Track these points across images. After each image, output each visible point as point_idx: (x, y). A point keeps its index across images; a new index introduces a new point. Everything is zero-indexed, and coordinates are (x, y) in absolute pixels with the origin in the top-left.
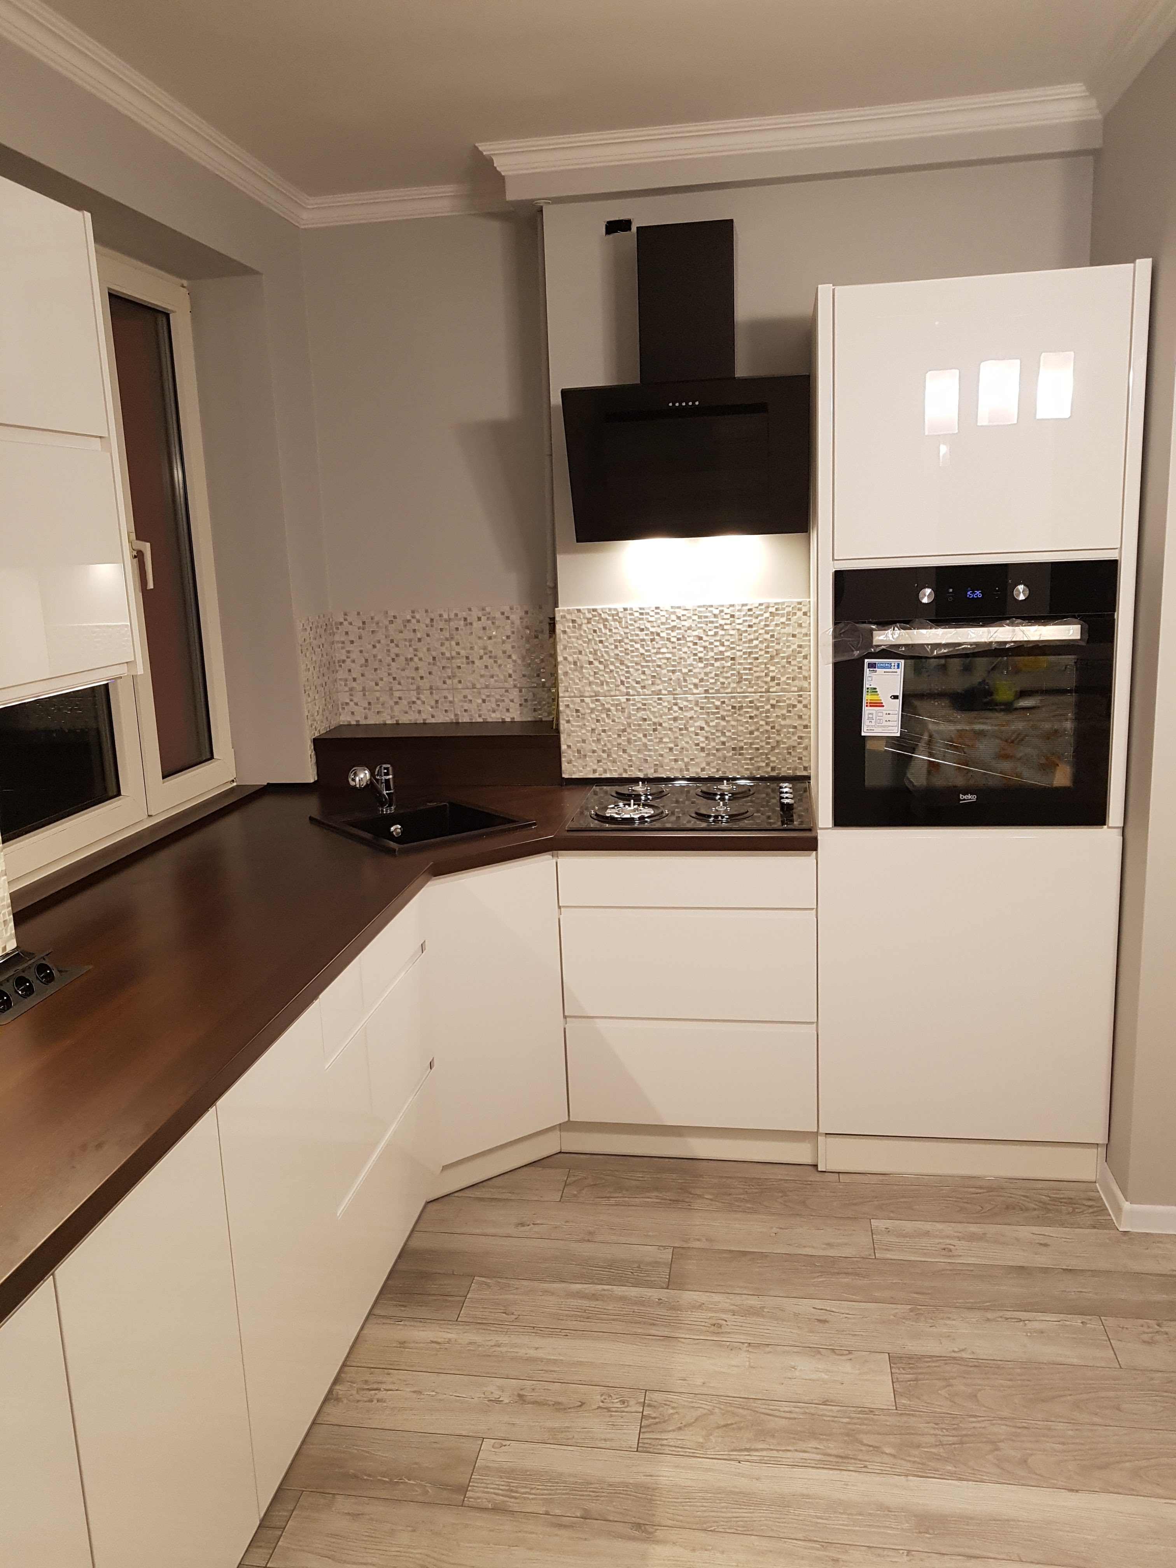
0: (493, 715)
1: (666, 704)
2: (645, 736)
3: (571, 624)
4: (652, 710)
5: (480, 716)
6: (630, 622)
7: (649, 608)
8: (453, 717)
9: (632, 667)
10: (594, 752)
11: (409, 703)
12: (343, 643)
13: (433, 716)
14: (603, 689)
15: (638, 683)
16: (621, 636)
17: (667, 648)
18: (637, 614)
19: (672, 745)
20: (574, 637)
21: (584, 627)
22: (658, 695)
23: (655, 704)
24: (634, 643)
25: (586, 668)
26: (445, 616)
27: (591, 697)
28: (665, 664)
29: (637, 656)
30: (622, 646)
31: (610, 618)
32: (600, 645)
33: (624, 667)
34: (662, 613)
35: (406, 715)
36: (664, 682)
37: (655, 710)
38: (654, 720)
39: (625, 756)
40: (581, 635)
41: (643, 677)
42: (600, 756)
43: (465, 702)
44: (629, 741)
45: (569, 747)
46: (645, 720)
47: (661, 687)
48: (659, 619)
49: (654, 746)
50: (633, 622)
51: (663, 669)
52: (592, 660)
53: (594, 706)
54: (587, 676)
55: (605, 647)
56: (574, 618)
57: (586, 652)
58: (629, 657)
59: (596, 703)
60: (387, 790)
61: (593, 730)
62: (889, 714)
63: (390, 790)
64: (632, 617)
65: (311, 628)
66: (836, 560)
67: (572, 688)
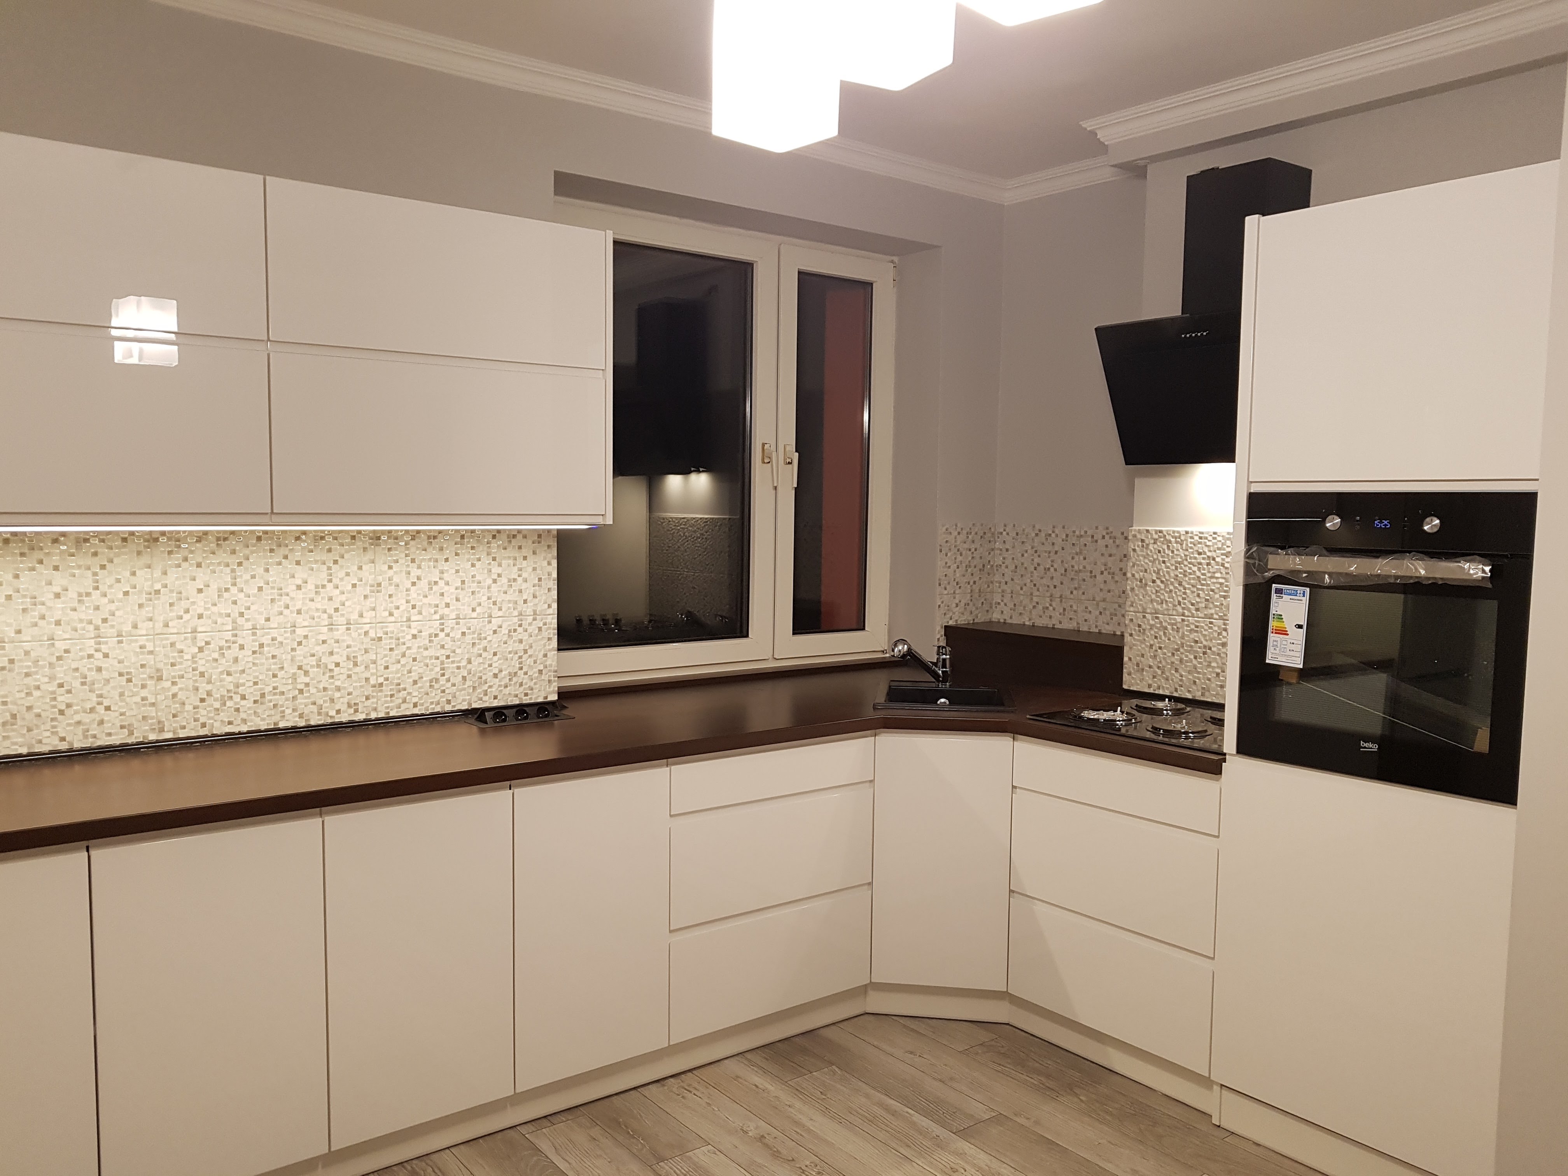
0: (1106, 626)
1: (1216, 628)
2: (1195, 658)
3: (1140, 543)
4: (1204, 633)
5: (1096, 627)
6: (1190, 545)
7: (1208, 533)
8: (1075, 624)
9: (1189, 589)
10: (1150, 667)
11: (1043, 608)
12: (1001, 550)
13: (1060, 623)
14: (1162, 607)
15: (1193, 604)
16: (1181, 557)
17: (1221, 573)
18: (1196, 538)
19: (1219, 671)
20: (1142, 556)
21: (1151, 547)
22: (1210, 618)
23: (1206, 628)
24: (1192, 566)
25: (1150, 586)
26: (1077, 533)
27: (1152, 614)
28: (1218, 588)
29: (1194, 579)
30: (1181, 568)
31: (1173, 540)
32: (1162, 564)
33: (1182, 588)
34: (1219, 538)
35: (1041, 619)
36: (1216, 606)
37: (1206, 633)
38: (1205, 643)
39: (1177, 675)
40: (1148, 555)
41: (1198, 600)
42: (1156, 672)
43: (1086, 612)
44: (1181, 660)
45: (1130, 659)
46: (1196, 642)
47: (1213, 611)
48: (1216, 544)
49: (1202, 669)
50: (1192, 545)
51: (1216, 593)
52: (1155, 578)
53: (1153, 623)
54: (1150, 593)
55: (1167, 567)
56: (1143, 538)
57: (1150, 570)
58: (1187, 579)
59: (1156, 620)
60: (942, 668)
61: (1151, 646)
62: (1293, 643)
63: (946, 668)
64: (1192, 540)
65: (959, 533)
66: (1251, 482)
67: (1136, 604)
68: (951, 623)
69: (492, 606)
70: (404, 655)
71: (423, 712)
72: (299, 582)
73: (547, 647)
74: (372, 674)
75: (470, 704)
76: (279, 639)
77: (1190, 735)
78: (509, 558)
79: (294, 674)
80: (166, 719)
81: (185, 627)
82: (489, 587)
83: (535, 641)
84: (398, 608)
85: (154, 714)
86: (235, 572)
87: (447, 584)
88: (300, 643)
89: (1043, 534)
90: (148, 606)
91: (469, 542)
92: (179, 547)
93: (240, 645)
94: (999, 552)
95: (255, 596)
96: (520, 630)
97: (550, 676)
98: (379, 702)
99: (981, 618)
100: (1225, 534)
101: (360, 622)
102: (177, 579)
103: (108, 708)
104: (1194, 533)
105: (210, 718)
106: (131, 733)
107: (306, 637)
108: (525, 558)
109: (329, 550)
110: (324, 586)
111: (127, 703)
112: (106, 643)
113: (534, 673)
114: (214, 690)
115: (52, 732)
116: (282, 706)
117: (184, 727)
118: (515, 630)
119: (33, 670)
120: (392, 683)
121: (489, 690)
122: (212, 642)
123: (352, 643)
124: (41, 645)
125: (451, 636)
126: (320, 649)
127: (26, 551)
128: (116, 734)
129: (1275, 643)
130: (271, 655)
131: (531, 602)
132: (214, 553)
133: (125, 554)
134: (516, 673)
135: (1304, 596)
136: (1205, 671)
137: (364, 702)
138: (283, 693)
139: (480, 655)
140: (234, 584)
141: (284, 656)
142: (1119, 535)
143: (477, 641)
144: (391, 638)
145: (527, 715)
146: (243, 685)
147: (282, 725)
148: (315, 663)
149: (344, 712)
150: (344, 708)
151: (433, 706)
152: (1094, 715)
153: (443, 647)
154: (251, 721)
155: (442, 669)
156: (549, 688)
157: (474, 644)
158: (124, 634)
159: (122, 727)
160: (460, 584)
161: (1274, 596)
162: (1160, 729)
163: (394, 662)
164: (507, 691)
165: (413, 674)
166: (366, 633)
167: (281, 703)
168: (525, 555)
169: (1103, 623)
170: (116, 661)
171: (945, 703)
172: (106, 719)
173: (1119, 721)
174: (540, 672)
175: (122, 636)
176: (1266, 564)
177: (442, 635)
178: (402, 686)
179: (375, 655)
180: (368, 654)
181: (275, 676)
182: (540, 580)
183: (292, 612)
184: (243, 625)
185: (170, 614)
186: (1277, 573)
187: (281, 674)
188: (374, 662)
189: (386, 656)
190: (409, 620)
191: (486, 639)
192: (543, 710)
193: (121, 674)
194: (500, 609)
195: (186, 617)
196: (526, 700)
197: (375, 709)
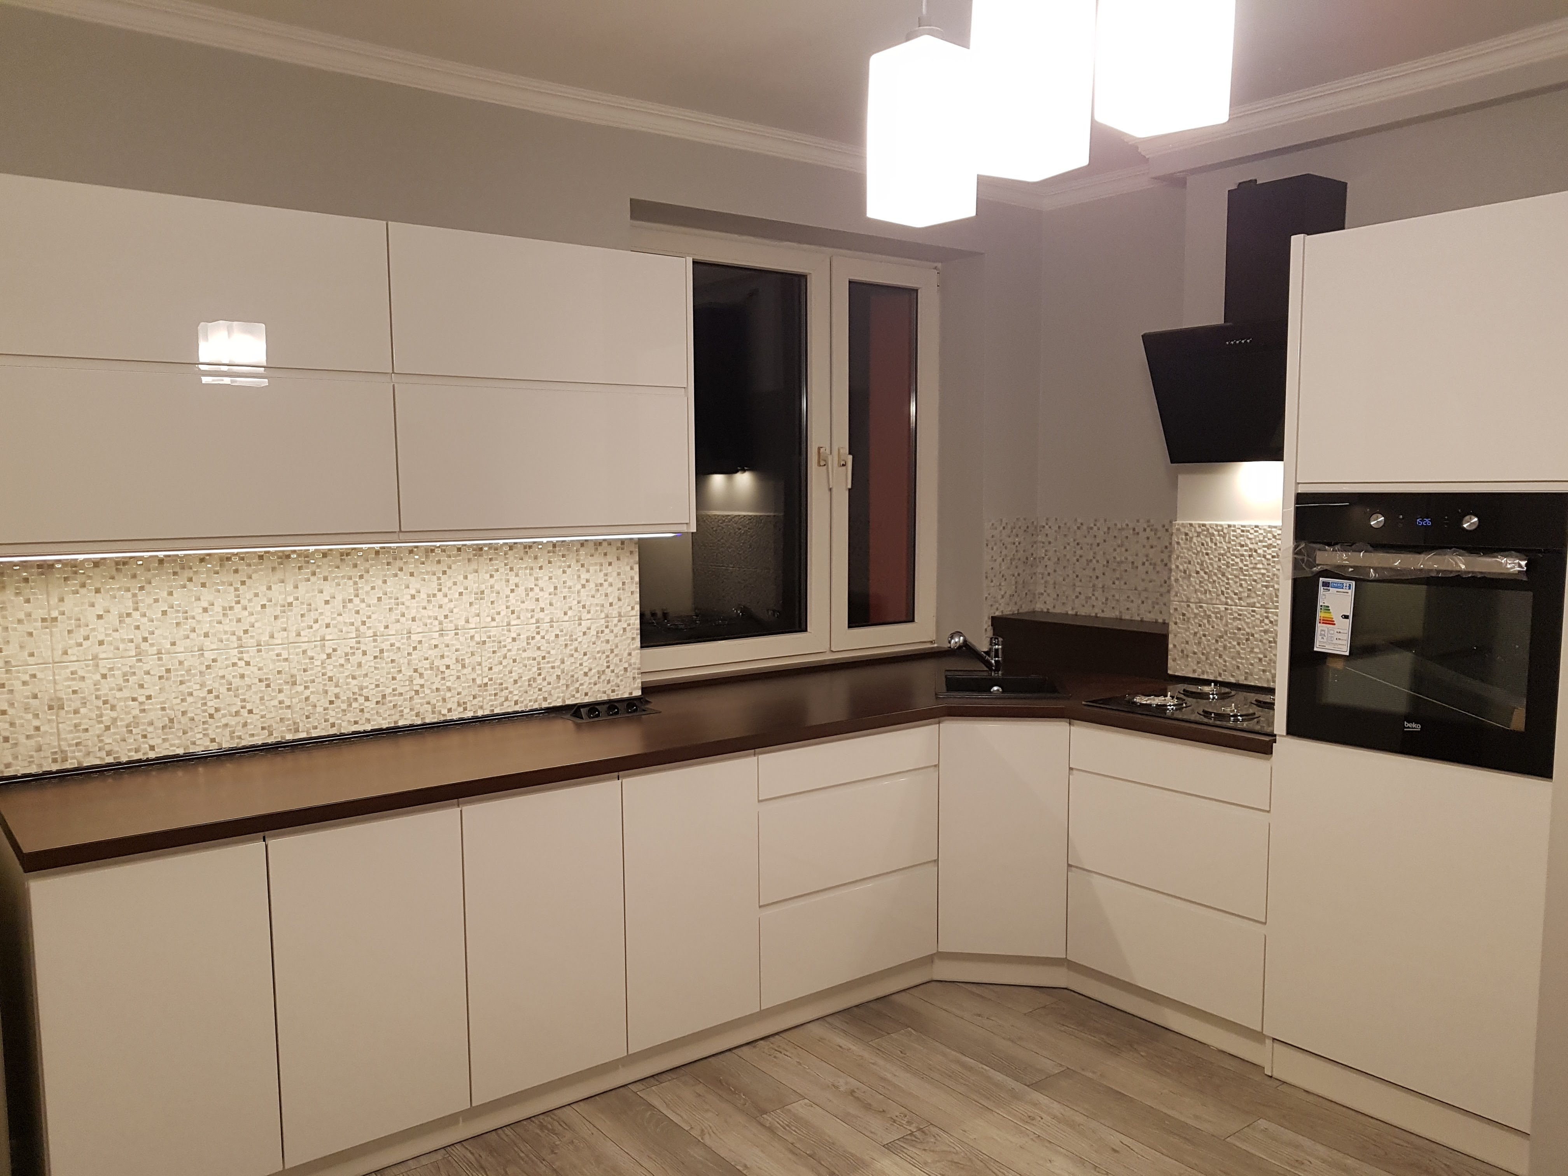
0: (1149, 615)
1: (1258, 616)
2: (1239, 644)
3: (1184, 537)
4: (1247, 620)
5: (1138, 615)
6: (1232, 538)
7: (1249, 526)
8: (1118, 613)
9: (1232, 579)
10: (1195, 653)
11: (1086, 598)
12: (1043, 543)
13: (1103, 611)
14: (1206, 597)
15: (1236, 594)
16: (1224, 550)
17: (1263, 564)
18: (1239, 531)
19: (1261, 656)
20: (1186, 548)
21: (1195, 540)
22: (1252, 607)
24: (1234, 558)
25: (1194, 577)
26: (1119, 526)
27: (1196, 603)
28: (1260, 578)
29: (1236, 570)
30: (1224, 560)
31: (1216, 533)
32: (1206, 557)
33: (1225, 579)
34: (1260, 532)
35: (1084, 608)
36: (1259, 596)
37: (1249, 621)
38: (1248, 630)
39: (1221, 661)
40: (1192, 547)
41: (1240, 589)
42: (1199, 658)
43: (1128, 601)
44: (1225, 647)
45: (1175, 646)
46: (1239, 629)
47: (1255, 600)
48: (1258, 536)
49: (1245, 655)
50: (1235, 538)
51: (1258, 583)
52: (1199, 570)
53: (1198, 612)
54: (1194, 584)
55: (1210, 559)
56: (1187, 532)
57: (1194, 562)
58: (1230, 570)
59: (1200, 609)
60: (995, 657)
61: (1195, 634)
62: (1340, 632)
63: (998, 658)
64: (1235, 533)
65: (1004, 528)
66: (1299, 483)
67: (1181, 594)
68: (997, 614)
69: (581, 609)
70: (505, 657)
71: (523, 709)
72: (413, 592)
73: (632, 647)
74: (478, 675)
75: (564, 701)
76: (397, 645)
77: (1239, 718)
78: (596, 564)
79: (411, 677)
80: (300, 720)
81: (315, 636)
82: (579, 592)
83: (621, 641)
84: (499, 613)
85: (290, 716)
86: (357, 584)
87: (542, 590)
88: (415, 648)
89: (1084, 527)
90: (283, 617)
91: (560, 550)
92: (308, 562)
93: (363, 651)
94: (1042, 545)
95: (375, 606)
96: (607, 631)
97: (634, 673)
98: (485, 700)
99: (1025, 609)
100: (1266, 527)
101: (466, 627)
102: (307, 592)
103: (250, 712)
104: (1237, 527)
105: (338, 719)
106: (271, 734)
107: (420, 642)
108: (610, 564)
109: (439, 562)
110: (434, 595)
111: (266, 707)
112: (248, 652)
113: (620, 671)
114: (342, 693)
115: (204, 734)
116: (401, 706)
117: (315, 728)
118: (602, 632)
119: (186, 678)
120: (495, 683)
121: (580, 688)
122: (339, 649)
123: (460, 647)
124: (192, 656)
125: (546, 638)
126: (432, 653)
127: (178, 569)
128: (258, 735)
129: (1323, 633)
130: (390, 659)
131: (616, 605)
132: (338, 567)
133: (261, 570)
134: (604, 671)
135: (1350, 589)
136: (1248, 657)
137: (471, 701)
138: (401, 694)
139: (572, 656)
140: (357, 596)
141: (401, 659)
142: (1160, 528)
143: (569, 642)
144: (494, 641)
145: (618, 711)
146: (367, 687)
147: (400, 724)
148: (428, 666)
149: (454, 710)
150: (454, 706)
151: (532, 703)
152: (1146, 701)
153: (539, 648)
154: (374, 720)
155: (539, 669)
156: (634, 683)
157: (566, 645)
158: (262, 644)
159: (263, 728)
160: (553, 590)
161: (1321, 589)
162: (1211, 713)
163: (497, 663)
164: (596, 688)
165: (513, 674)
166: (472, 637)
167: (399, 703)
168: (610, 561)
169: (1145, 611)
170: (256, 668)
171: (998, 690)
172: (248, 721)
173: (1170, 705)
174: (626, 669)
175: (261, 645)
176: (1315, 560)
177: (538, 637)
178: (504, 686)
179: (480, 658)
180: (474, 657)
181: (394, 678)
182: (624, 583)
183: (407, 620)
184: (365, 633)
185: (302, 625)
186: (1325, 567)
187: (399, 677)
188: (480, 664)
189: (490, 658)
190: (509, 624)
191: (577, 640)
192: (630, 704)
193: (260, 681)
194: (589, 612)
195: (316, 626)
196: (613, 696)
197: (481, 707)
